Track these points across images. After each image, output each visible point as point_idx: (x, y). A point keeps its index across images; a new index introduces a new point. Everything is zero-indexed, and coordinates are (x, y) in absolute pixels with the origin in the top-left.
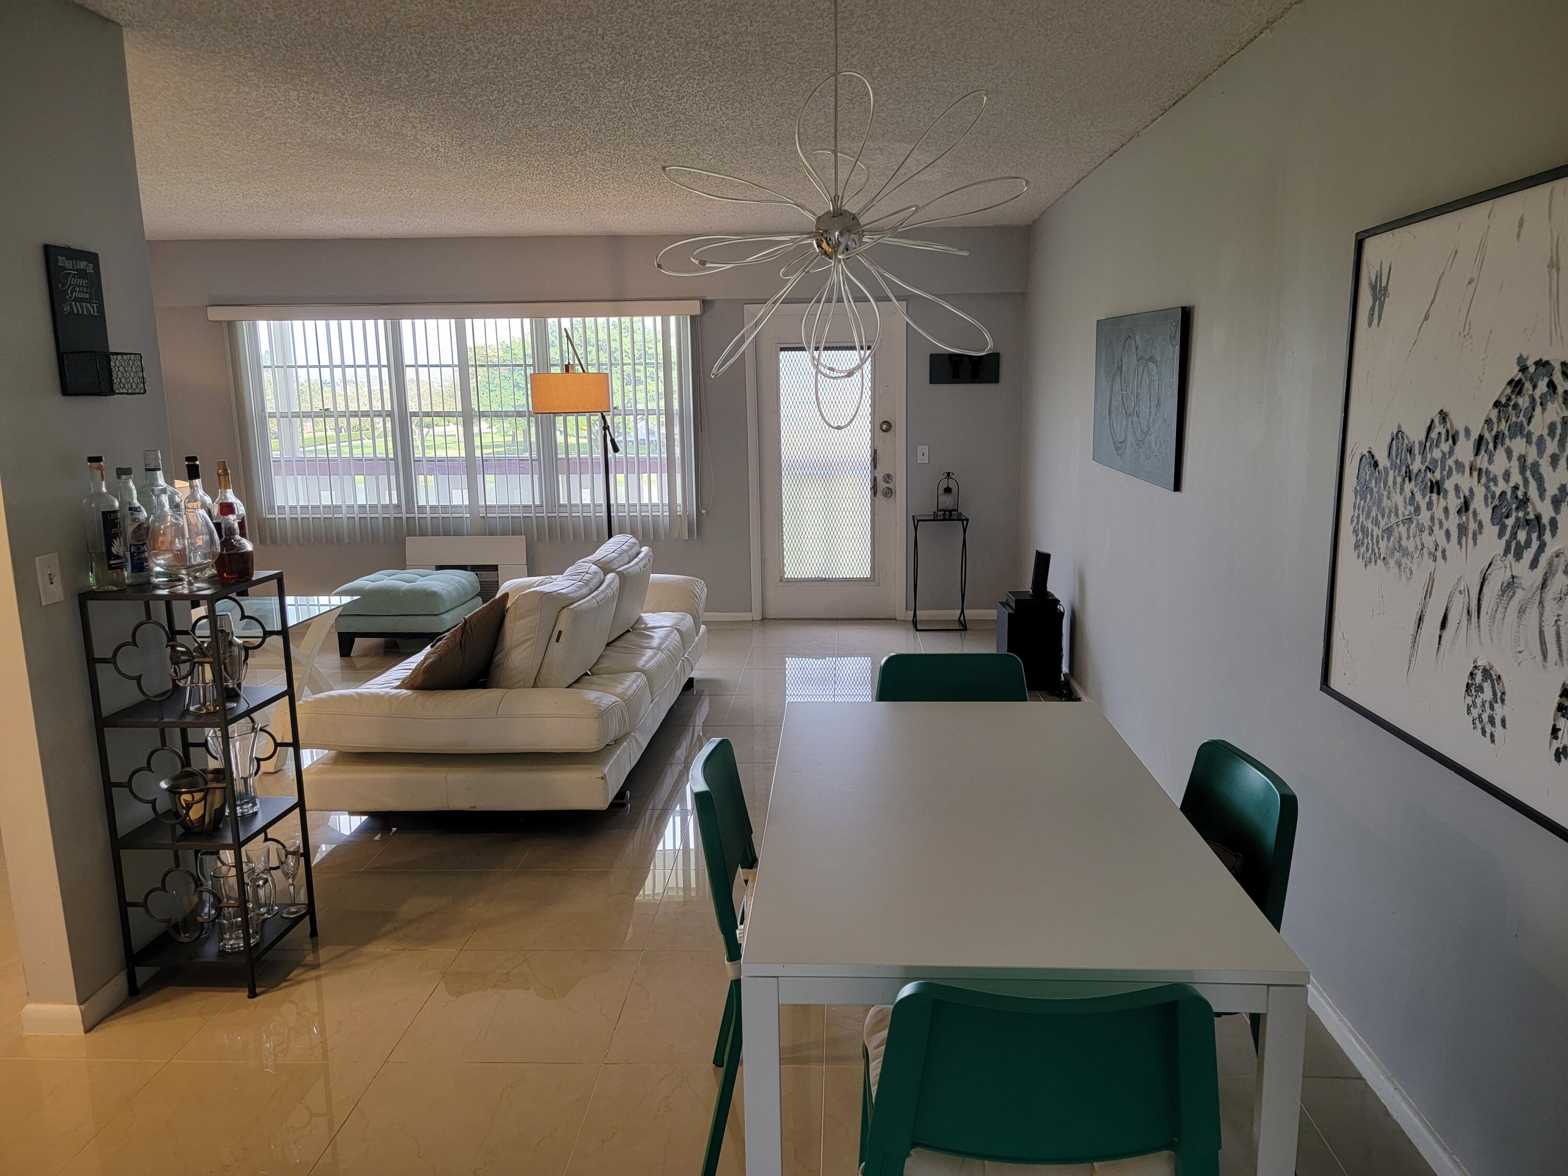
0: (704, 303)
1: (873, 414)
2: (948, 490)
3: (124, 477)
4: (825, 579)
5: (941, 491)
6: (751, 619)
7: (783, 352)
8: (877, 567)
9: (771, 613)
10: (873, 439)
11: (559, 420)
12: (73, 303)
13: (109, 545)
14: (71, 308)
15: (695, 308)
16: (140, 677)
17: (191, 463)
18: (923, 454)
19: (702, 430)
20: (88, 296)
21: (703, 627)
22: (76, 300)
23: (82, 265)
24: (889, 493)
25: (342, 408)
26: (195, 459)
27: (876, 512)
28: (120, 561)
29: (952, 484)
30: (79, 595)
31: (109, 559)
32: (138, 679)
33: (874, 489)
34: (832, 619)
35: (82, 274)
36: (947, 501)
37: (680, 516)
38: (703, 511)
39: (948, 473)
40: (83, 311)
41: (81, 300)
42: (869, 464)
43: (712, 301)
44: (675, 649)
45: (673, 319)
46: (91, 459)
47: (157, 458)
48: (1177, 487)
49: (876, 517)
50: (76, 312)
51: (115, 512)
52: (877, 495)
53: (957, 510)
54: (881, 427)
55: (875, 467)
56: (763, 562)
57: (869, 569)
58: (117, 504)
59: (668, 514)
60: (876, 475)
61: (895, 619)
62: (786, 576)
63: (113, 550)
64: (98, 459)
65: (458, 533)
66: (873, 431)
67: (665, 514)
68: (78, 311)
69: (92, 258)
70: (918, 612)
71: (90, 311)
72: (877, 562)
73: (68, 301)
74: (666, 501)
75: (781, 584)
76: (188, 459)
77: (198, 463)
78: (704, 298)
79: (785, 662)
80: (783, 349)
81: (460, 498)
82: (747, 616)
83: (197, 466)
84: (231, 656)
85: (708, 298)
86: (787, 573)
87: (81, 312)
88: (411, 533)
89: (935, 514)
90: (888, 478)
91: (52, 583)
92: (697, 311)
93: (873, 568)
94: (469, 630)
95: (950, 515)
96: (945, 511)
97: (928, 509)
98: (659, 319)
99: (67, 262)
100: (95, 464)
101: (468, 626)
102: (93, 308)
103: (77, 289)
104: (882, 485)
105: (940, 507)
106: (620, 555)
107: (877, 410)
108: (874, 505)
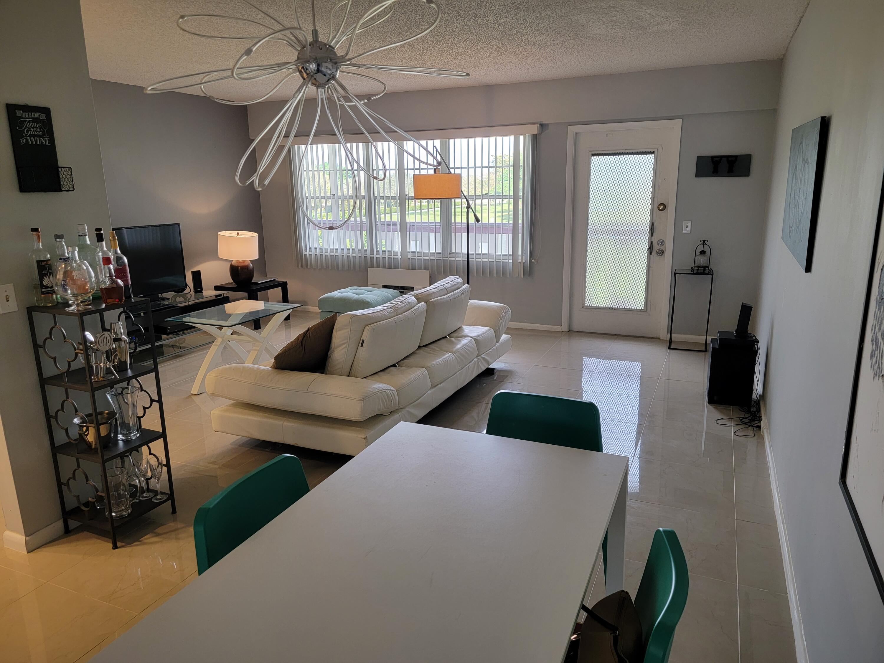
0: (542, 126)
1: (653, 198)
2: (703, 253)
3: (58, 240)
4: (612, 308)
5: (698, 253)
6: (561, 330)
7: (592, 157)
8: (649, 302)
9: (575, 328)
10: (652, 216)
11: (453, 200)
12: (29, 138)
13: (41, 279)
14: (27, 140)
15: (535, 129)
16: (55, 357)
17: (98, 232)
18: (687, 227)
19: (535, 209)
20: (41, 133)
21: (504, 337)
22: (30, 136)
23: (36, 115)
24: (661, 253)
25: (323, 194)
26: (100, 230)
27: (651, 266)
28: (49, 289)
29: (706, 249)
30: (27, 308)
31: (42, 288)
32: (55, 359)
33: (651, 249)
34: (615, 335)
35: (36, 120)
36: (702, 261)
37: (520, 263)
38: (533, 260)
39: (704, 241)
40: (36, 142)
41: (35, 136)
42: (647, 233)
43: (547, 125)
44: (466, 353)
45: (522, 137)
46: (33, 230)
47: (85, 230)
48: (808, 269)
49: (651, 269)
50: (30, 143)
51: (47, 261)
52: (653, 254)
53: (708, 267)
54: (658, 208)
55: (652, 235)
56: (571, 295)
57: (643, 303)
58: (49, 256)
59: (511, 261)
60: (653, 240)
61: (659, 339)
62: (586, 305)
63: (44, 283)
64: (36, 230)
65: (396, 267)
66: (652, 210)
67: (510, 261)
68: (32, 142)
69: (46, 111)
70: (672, 335)
71: (42, 142)
72: (649, 299)
73: (24, 137)
74: (511, 253)
75: (583, 309)
76: (97, 230)
77: (102, 232)
78: (541, 123)
79: (582, 360)
80: (594, 155)
81: (397, 247)
82: (558, 328)
83: (102, 234)
84: (120, 347)
85: (544, 123)
86: (587, 302)
87: (34, 143)
88: (372, 266)
89: (692, 269)
90: (662, 243)
91: (8, 301)
92: (536, 132)
93: (646, 303)
94: (308, 335)
95: (705, 270)
96: (699, 267)
97: (688, 264)
98: (512, 138)
99: (24, 113)
100: (34, 233)
101: (308, 332)
102: (45, 141)
103: (32, 129)
104: (656, 247)
105: (696, 265)
106: (439, 291)
107: (656, 195)
108: (649, 261)
